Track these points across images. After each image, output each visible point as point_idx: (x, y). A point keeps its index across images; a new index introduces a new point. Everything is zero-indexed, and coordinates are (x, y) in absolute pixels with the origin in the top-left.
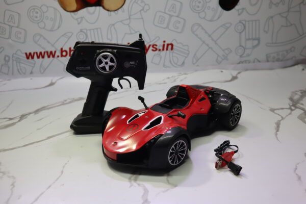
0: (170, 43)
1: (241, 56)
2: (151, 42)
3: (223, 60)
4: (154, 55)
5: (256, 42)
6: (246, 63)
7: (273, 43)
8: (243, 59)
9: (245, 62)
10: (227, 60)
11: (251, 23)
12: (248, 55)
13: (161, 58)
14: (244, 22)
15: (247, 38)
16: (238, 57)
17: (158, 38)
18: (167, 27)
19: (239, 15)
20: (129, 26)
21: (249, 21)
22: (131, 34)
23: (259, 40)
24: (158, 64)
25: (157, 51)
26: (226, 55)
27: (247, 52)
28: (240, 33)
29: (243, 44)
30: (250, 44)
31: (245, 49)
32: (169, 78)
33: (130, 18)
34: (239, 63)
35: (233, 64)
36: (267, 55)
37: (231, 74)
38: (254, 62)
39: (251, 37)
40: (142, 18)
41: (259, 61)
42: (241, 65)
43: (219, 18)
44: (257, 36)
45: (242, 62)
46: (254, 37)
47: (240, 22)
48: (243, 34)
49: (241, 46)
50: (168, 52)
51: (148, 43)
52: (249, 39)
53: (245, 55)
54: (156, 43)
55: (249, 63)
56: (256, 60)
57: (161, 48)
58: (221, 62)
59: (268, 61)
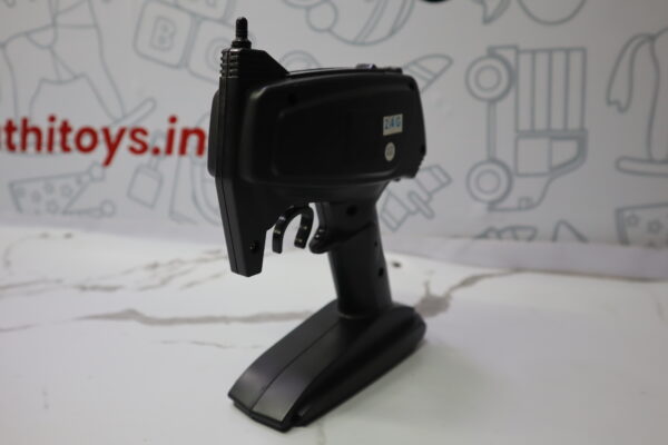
0: (191, 125)
1: (492, 206)
2: (125, 116)
3: (410, 213)
4: (137, 171)
5: (566, 150)
6: (516, 238)
7: (651, 161)
8: (500, 221)
9: (514, 231)
10: (431, 216)
11: (542, 59)
12: (528, 205)
13: (161, 182)
14: (509, 55)
15: (525, 125)
16: (479, 209)
17: (149, 106)
18: (183, 63)
19: (487, 20)
20: (53, 53)
21: (534, 52)
22: (60, 82)
23: (581, 138)
24: (152, 206)
25: (147, 156)
26: (425, 197)
27: (523, 188)
28: (492, 102)
29: (505, 153)
30: (535, 155)
31: (511, 175)
32: (155, 266)
33: (54, 24)
34: (484, 236)
35: (456, 236)
36: (619, 211)
37: (427, 285)
38: (554, 238)
39: (541, 124)
40: (96, 26)
41: (581, 238)
42: (492, 243)
43: (393, 32)
44: (574, 124)
45: (499, 234)
46: (557, 124)
47: (492, 53)
48: (505, 109)
49: (493, 160)
50: (186, 160)
51: (117, 121)
52: (532, 133)
53: (511, 201)
54: (144, 125)
55: (531, 239)
56: (563, 231)
57: (162, 144)
58: (400, 224)
59: (624, 241)
